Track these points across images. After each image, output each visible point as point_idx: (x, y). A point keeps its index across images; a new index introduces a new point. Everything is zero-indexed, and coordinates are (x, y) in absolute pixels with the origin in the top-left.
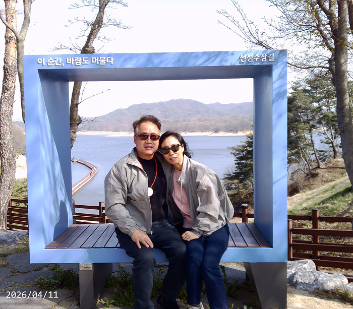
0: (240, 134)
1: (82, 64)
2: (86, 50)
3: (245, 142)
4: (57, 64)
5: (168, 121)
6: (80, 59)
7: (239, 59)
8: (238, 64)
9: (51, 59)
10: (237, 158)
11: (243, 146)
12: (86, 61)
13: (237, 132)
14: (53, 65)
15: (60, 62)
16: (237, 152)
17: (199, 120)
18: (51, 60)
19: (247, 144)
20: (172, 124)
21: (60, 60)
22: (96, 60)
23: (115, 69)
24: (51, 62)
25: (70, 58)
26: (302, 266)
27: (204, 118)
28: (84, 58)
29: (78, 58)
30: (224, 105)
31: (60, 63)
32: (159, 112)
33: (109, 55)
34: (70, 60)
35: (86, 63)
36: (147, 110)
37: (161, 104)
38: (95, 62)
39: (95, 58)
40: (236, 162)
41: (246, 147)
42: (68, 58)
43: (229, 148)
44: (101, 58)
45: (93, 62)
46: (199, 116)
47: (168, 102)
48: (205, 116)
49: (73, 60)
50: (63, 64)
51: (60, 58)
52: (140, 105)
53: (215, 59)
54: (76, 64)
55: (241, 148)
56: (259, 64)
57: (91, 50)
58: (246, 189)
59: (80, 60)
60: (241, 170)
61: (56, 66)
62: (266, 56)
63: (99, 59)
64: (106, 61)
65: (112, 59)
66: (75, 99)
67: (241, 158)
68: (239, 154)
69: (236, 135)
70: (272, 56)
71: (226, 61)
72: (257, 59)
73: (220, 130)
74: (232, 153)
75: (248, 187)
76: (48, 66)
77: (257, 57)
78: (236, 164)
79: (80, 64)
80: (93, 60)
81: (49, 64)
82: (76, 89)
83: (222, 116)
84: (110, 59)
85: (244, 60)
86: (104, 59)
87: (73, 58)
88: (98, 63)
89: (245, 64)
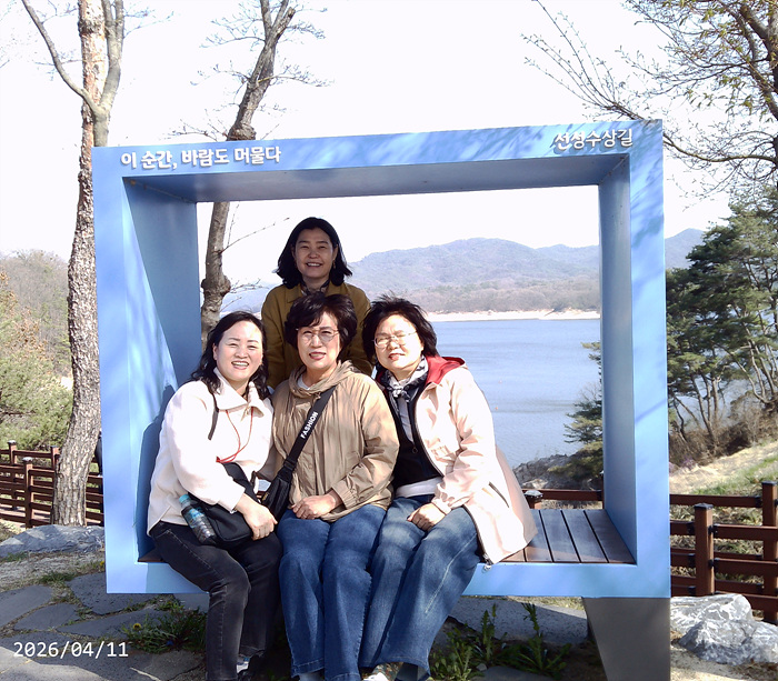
1: (214, 164)
2: (236, 134)
4: (161, 165)
5: (449, 288)
6: (211, 153)
7: (554, 143)
8: (552, 155)
9: (149, 154)
12: (222, 157)
14: (153, 167)
15: (169, 160)
17: (519, 285)
18: (149, 158)
20: (458, 295)
21: (169, 156)
22: (243, 154)
23: (286, 172)
24: (149, 161)
25: (190, 152)
26: (718, 608)
27: (531, 279)
28: (218, 151)
29: (205, 152)
30: (576, 250)
31: (167, 163)
32: (429, 269)
33: (274, 143)
34: (189, 156)
35: (222, 161)
36: (403, 263)
37: (433, 250)
38: (242, 157)
39: (242, 150)
40: (601, 377)
42: (184, 153)
43: (586, 346)
44: (253, 149)
45: (237, 158)
46: (519, 276)
47: (450, 247)
48: (531, 276)
49: (195, 156)
50: (175, 165)
51: (168, 153)
52: (388, 254)
54: (202, 164)
56: (599, 152)
57: (247, 134)
59: (210, 156)
61: (159, 168)
62: (614, 134)
63: (251, 152)
64: (265, 157)
65: (278, 152)
66: (215, 240)
70: (627, 135)
71: (528, 148)
72: (594, 141)
73: (566, 306)
74: (592, 357)
76: (144, 169)
77: (593, 137)
79: (210, 164)
80: (237, 154)
81: (145, 166)
82: (217, 218)
83: (571, 275)
84: (273, 152)
85: (564, 144)
86: (261, 150)
87: (195, 152)
88: (248, 161)
89: (567, 153)
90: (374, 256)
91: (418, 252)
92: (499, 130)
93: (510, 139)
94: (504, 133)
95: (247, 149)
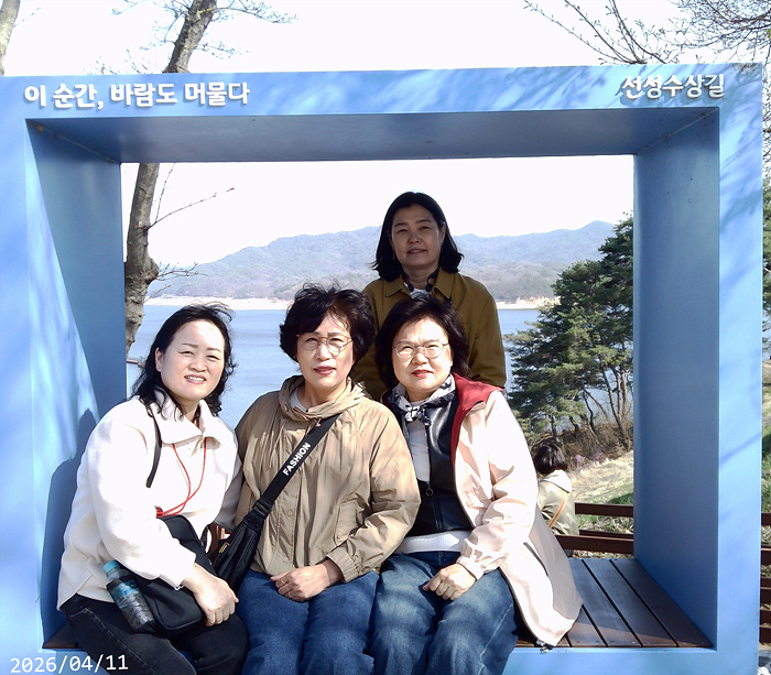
1: (156, 104)
4: (81, 104)
6: (152, 88)
7: (621, 90)
8: (618, 105)
9: (64, 87)
12: (167, 95)
14: (68, 106)
15: (92, 97)
18: (65, 93)
21: (93, 91)
22: (196, 91)
23: (254, 119)
24: (64, 98)
25: (122, 87)
28: (161, 86)
29: (143, 86)
31: (90, 101)
33: (238, 77)
34: (121, 92)
35: (167, 100)
38: (196, 96)
39: (195, 86)
42: (113, 87)
44: (211, 84)
45: (188, 97)
49: (129, 92)
50: (101, 104)
51: (91, 86)
53: (550, 93)
54: (139, 104)
56: (680, 105)
59: (150, 93)
61: (78, 108)
62: (700, 80)
63: (207, 89)
64: (227, 96)
65: (246, 90)
70: (717, 82)
71: (583, 97)
72: (673, 89)
76: (56, 109)
77: (673, 84)
79: (151, 104)
80: (188, 92)
81: (58, 104)
84: (239, 90)
85: (635, 92)
86: (222, 88)
87: (129, 86)
88: (203, 102)
89: (636, 104)
92: (547, 70)
93: (560, 84)
94: (553, 75)
95: (202, 85)
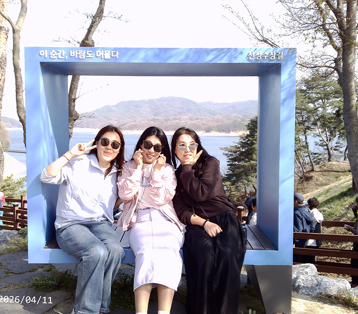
0: (232, 134)
1: (86, 57)
2: (85, 43)
3: (237, 143)
4: (60, 57)
5: (158, 119)
6: (84, 52)
7: (248, 56)
8: (246, 62)
9: (53, 51)
10: (230, 159)
11: (236, 147)
12: (90, 54)
13: (229, 132)
14: (56, 57)
15: (63, 55)
16: (230, 153)
17: (191, 119)
18: (54, 53)
19: (240, 144)
20: (162, 123)
21: (64, 53)
22: (100, 54)
23: (120, 63)
24: (54, 55)
25: (74, 51)
26: (303, 270)
27: (196, 117)
28: (88, 52)
29: (82, 51)
30: (217, 104)
31: (62, 56)
32: (149, 110)
33: (116, 49)
34: (74, 53)
35: (90, 56)
36: (136, 107)
37: (151, 101)
39: (100, 52)
40: (228, 163)
41: (239, 148)
42: (71, 51)
43: (221, 149)
44: (105, 51)
45: (97, 55)
46: (190, 115)
47: (159, 100)
48: (196, 115)
49: (77, 53)
50: (67, 57)
51: (63, 51)
52: (129, 102)
53: (224, 56)
54: (80, 58)
55: (234, 149)
56: (268, 62)
57: (91, 43)
58: (239, 192)
59: (84, 54)
60: (233, 171)
61: (58, 58)
62: (275, 54)
64: (111, 56)
65: (118, 54)
66: (72, 93)
67: (234, 160)
68: (232, 155)
69: (227, 135)
70: (281, 55)
71: (236, 58)
72: (266, 56)
73: (212, 130)
74: (224, 154)
75: (240, 190)
76: (51, 58)
77: (265, 55)
78: (228, 165)
79: (84, 58)
81: (51, 57)
82: (73, 83)
83: (214, 115)
84: (115, 53)
85: (252, 57)
86: (109, 52)
87: (76, 51)
88: (103, 57)
89: (253, 62)
90: (122, 103)
91: (144, 102)
92: (223, 49)
93: (228, 53)
94: (225, 51)
95: (103, 52)
